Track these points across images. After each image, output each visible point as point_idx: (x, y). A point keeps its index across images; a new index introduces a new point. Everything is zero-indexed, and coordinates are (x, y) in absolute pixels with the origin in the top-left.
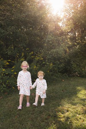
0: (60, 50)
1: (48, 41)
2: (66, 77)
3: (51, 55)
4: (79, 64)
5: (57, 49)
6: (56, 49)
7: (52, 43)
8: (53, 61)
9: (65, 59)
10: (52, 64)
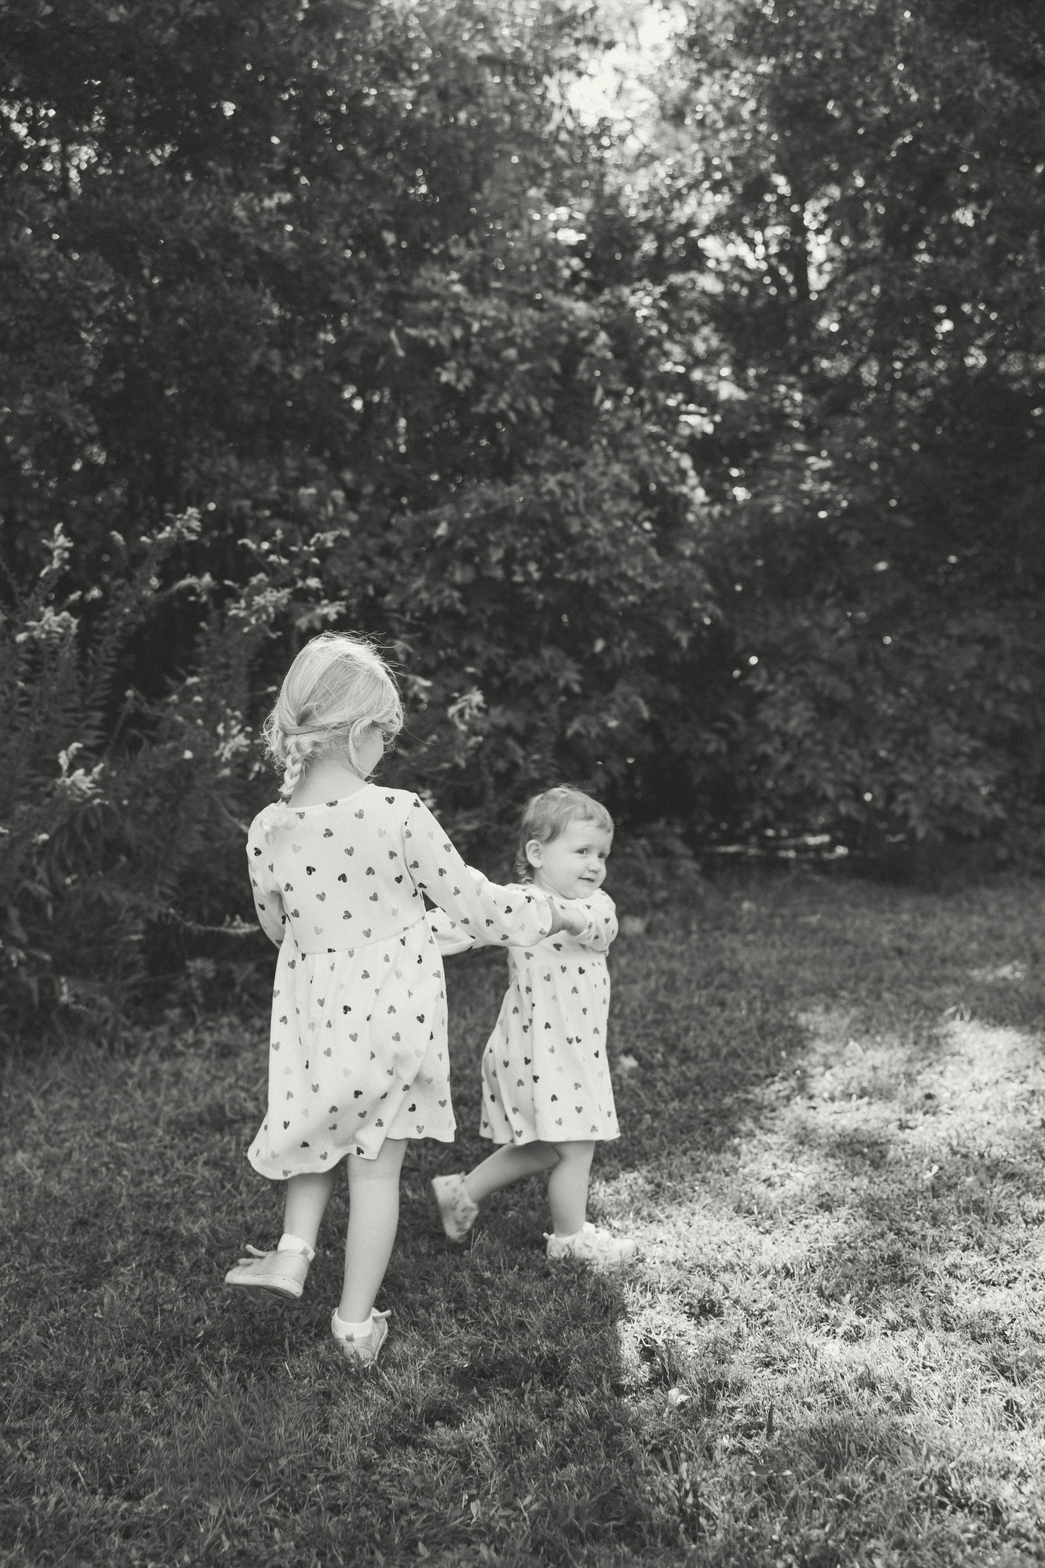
0: (591, 486)
1: (415, 346)
2: (670, 872)
3: (467, 556)
4: (845, 692)
5: (551, 482)
6: (534, 470)
7: (476, 392)
8: (497, 651)
9: (662, 629)
10: (477, 697)
